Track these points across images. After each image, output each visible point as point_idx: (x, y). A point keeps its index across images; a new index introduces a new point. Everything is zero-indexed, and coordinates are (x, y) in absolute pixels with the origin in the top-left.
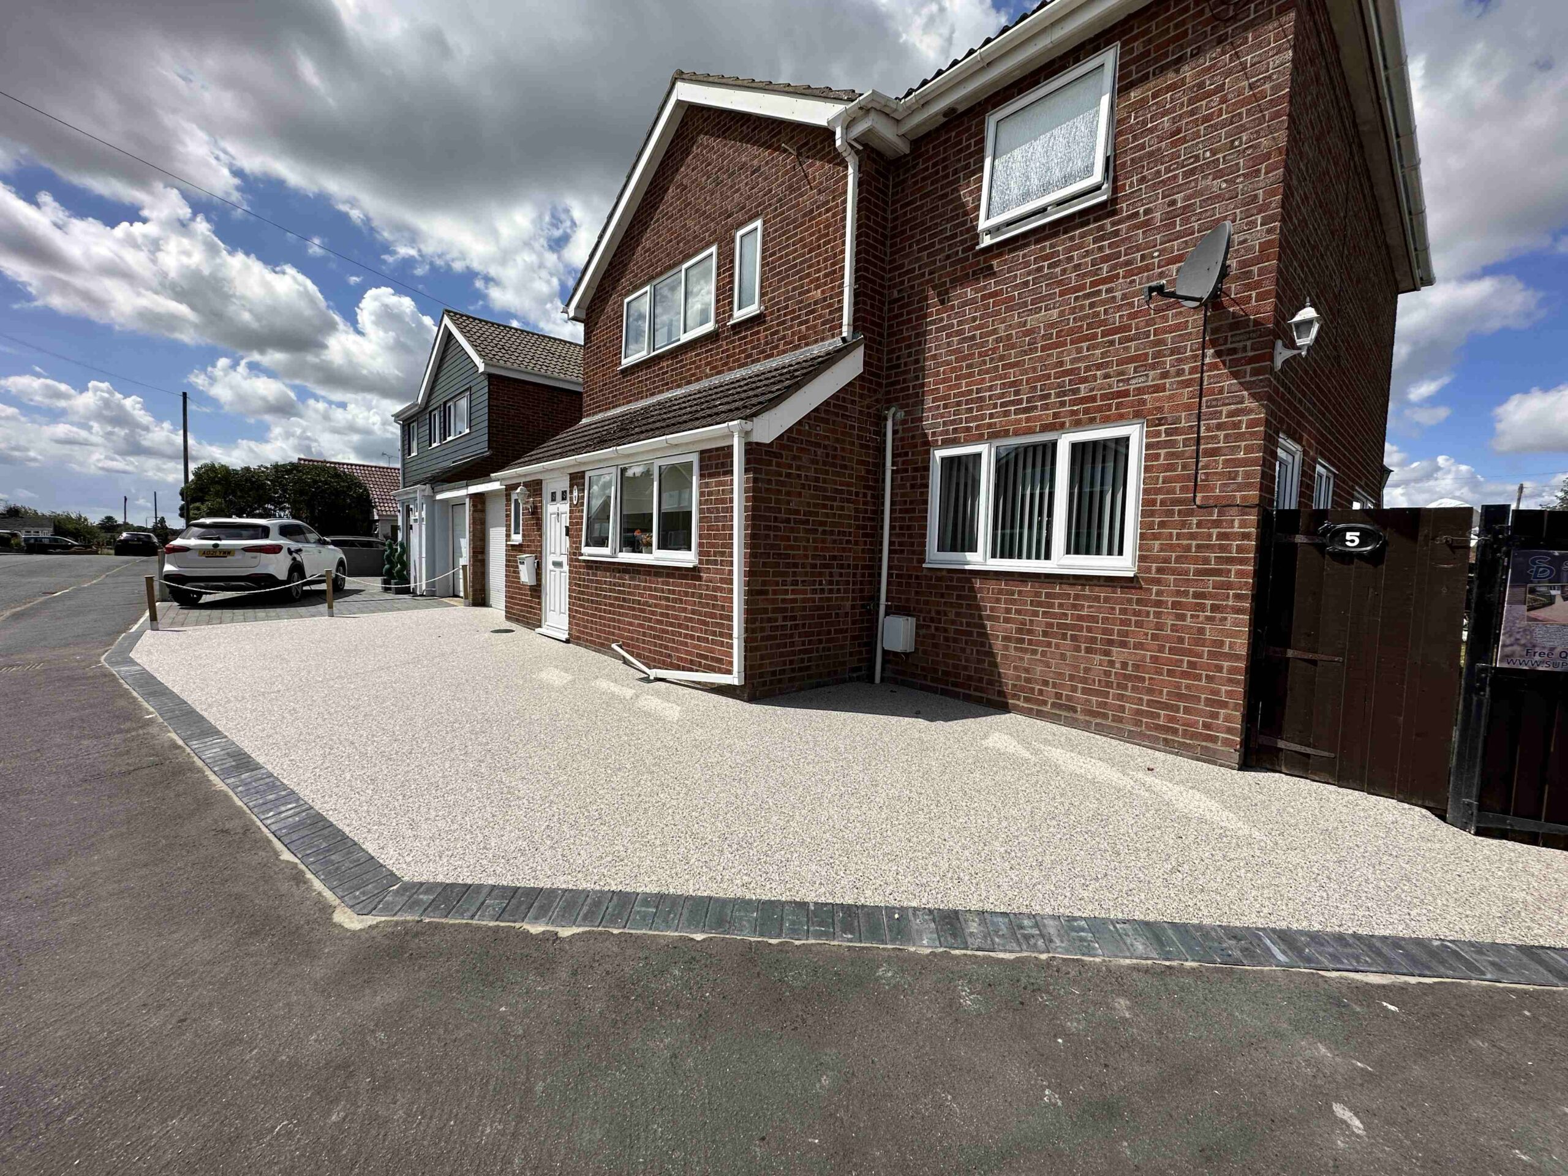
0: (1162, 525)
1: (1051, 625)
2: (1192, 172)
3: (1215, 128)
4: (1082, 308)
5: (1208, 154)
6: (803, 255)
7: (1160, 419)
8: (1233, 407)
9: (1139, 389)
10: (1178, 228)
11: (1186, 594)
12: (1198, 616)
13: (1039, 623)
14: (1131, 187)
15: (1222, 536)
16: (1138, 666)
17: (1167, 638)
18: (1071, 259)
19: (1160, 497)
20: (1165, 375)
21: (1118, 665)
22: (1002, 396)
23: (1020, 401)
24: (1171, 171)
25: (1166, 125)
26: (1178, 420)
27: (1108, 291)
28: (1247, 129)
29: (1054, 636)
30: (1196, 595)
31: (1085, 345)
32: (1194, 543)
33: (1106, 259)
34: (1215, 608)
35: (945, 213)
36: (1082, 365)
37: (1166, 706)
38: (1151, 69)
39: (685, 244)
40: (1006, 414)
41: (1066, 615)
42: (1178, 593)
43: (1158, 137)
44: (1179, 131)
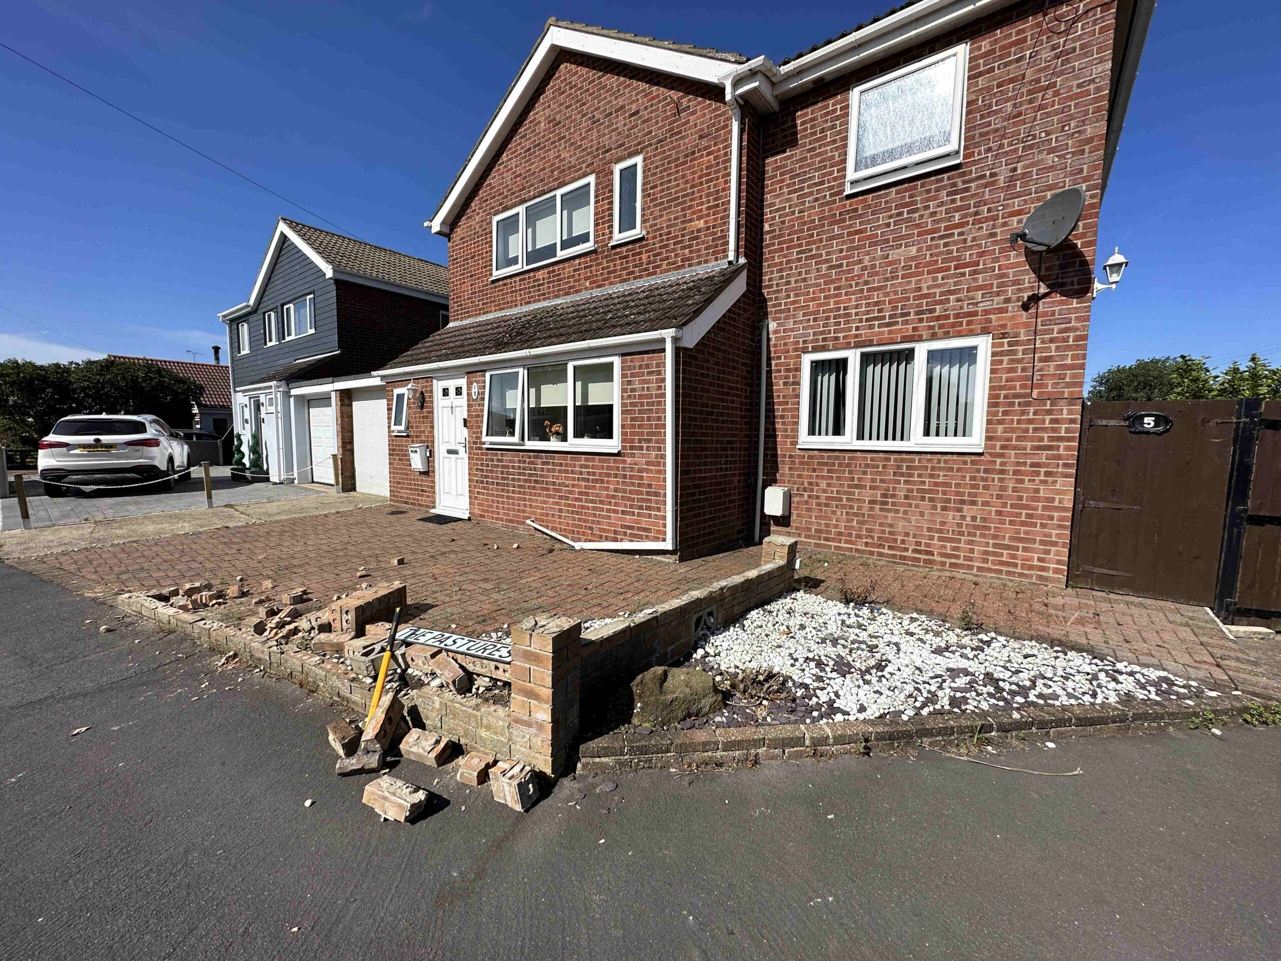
0: (1005, 413)
1: (912, 491)
2: (1031, 147)
3: (1048, 115)
4: (937, 246)
5: (1043, 135)
6: (685, 189)
7: (1003, 334)
8: (1063, 326)
9: (986, 311)
10: (1018, 189)
11: (1025, 464)
12: (1034, 480)
13: (901, 490)
14: (979, 154)
15: (1053, 421)
16: (985, 518)
17: (1010, 497)
18: (928, 207)
19: (1003, 392)
20: (1008, 300)
21: (968, 519)
22: (868, 312)
23: (884, 317)
24: (1012, 145)
25: (1010, 109)
26: (1017, 335)
27: (960, 234)
28: (1075, 118)
29: (914, 498)
30: (1033, 465)
31: (940, 275)
32: (1031, 426)
33: (957, 209)
34: (1047, 474)
35: (813, 164)
36: (938, 291)
37: (1008, 547)
38: (996, 64)
39: (560, 173)
40: (871, 327)
41: (924, 482)
42: (1018, 464)
43: (1002, 117)
44: (1020, 114)
